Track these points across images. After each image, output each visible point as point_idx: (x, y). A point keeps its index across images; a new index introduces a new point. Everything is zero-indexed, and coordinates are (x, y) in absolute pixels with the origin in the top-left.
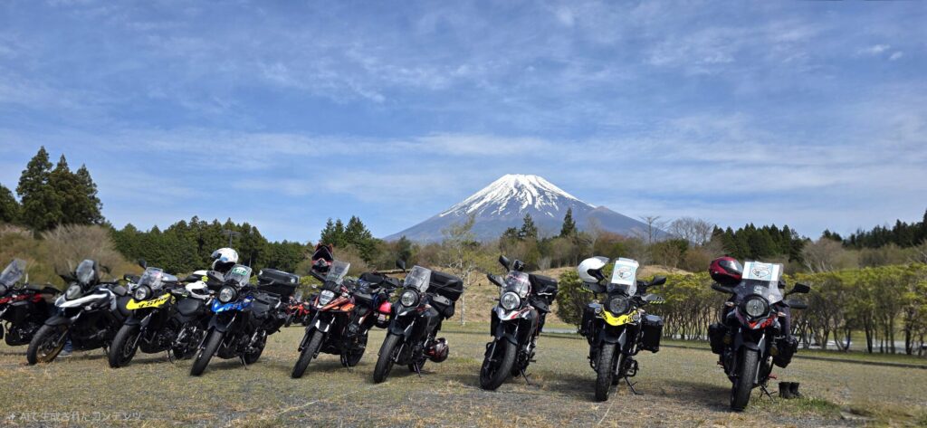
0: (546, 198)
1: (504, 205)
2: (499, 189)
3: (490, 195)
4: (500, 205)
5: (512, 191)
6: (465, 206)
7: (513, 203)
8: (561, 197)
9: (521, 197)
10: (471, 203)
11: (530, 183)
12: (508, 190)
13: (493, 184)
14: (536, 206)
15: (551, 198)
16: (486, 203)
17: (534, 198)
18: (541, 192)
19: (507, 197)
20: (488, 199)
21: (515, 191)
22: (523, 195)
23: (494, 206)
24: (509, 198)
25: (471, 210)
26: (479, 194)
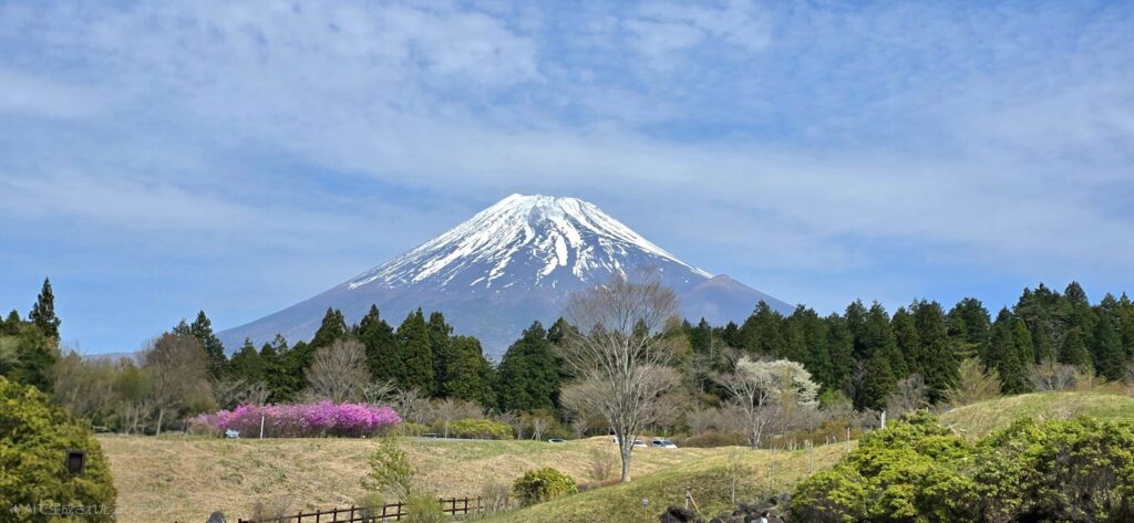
0: (600, 252)
1: (503, 264)
2: (493, 229)
3: (470, 240)
4: (493, 265)
5: (522, 235)
6: (411, 265)
7: (525, 261)
8: (634, 251)
9: (542, 247)
10: (424, 259)
11: (566, 216)
12: (514, 231)
13: (480, 215)
14: (576, 270)
15: (610, 252)
16: (459, 260)
17: (571, 252)
18: (590, 238)
19: (509, 246)
20: (465, 250)
21: (530, 234)
22: (548, 241)
23: (477, 266)
24: (514, 249)
25: (425, 274)
26: (446, 238)
